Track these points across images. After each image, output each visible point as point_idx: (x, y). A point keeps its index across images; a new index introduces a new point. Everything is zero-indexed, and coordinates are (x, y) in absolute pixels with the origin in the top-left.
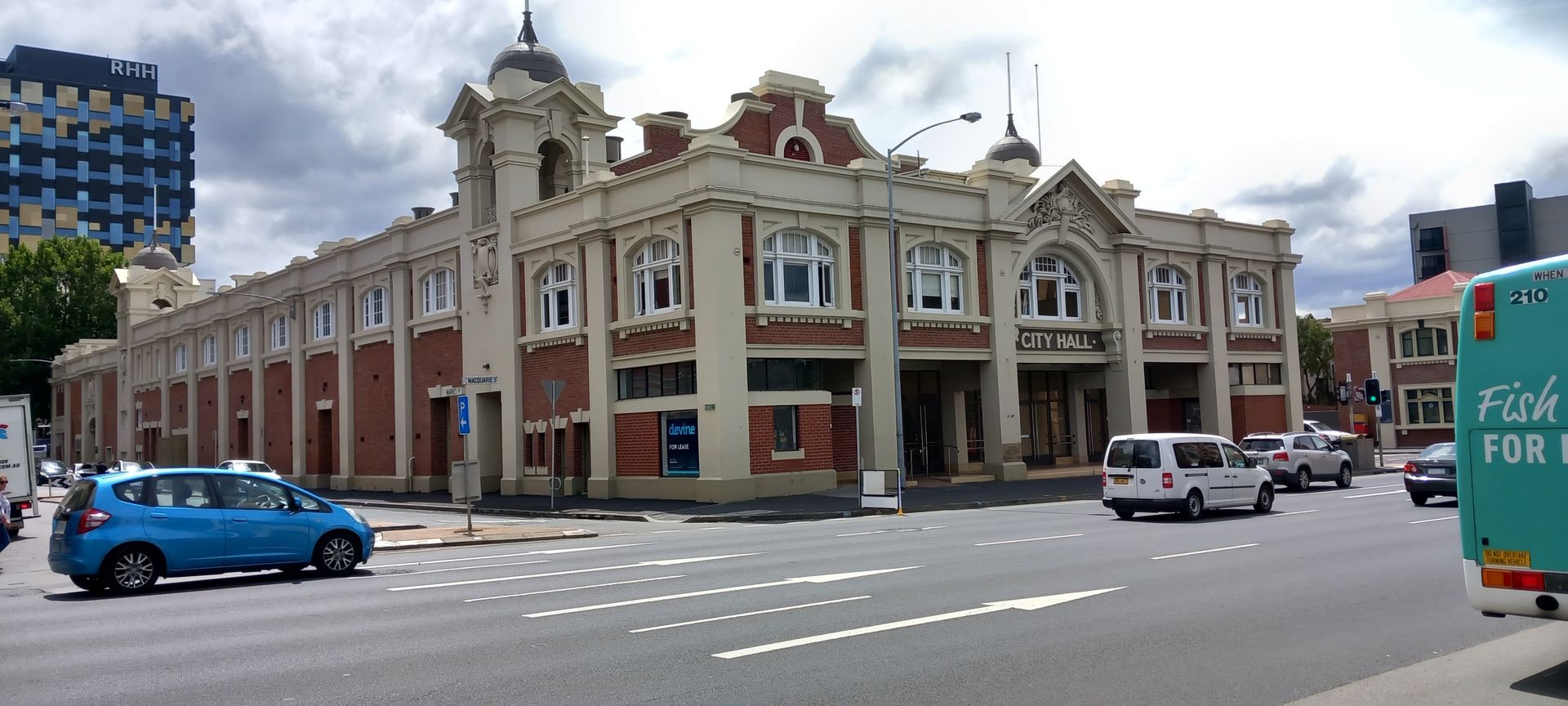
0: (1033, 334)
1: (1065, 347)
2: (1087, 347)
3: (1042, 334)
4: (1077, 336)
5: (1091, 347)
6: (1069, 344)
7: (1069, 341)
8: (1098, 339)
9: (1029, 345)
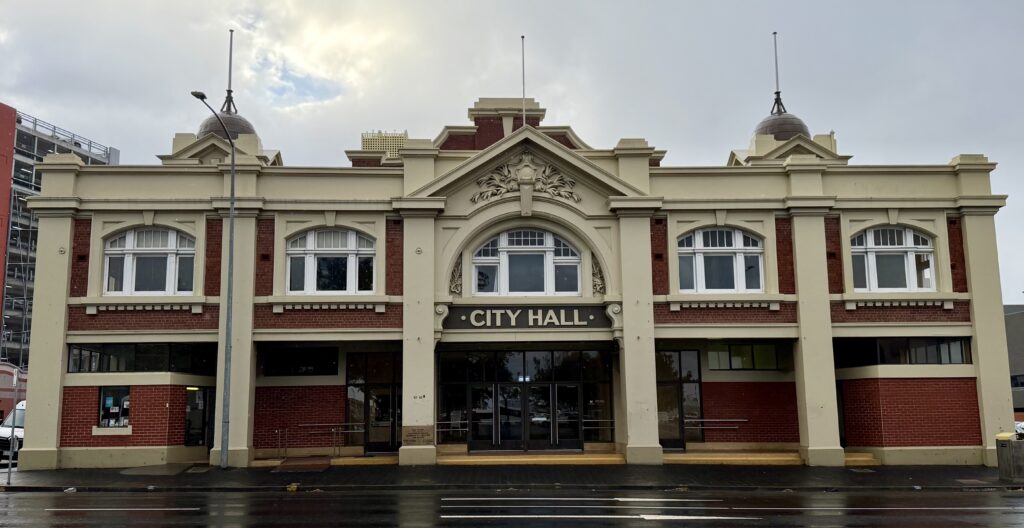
0: (489, 312)
1: (540, 323)
2: (577, 322)
3: (503, 311)
4: (563, 312)
5: (585, 323)
6: (547, 320)
7: (548, 317)
8: (599, 314)
9: (483, 323)
